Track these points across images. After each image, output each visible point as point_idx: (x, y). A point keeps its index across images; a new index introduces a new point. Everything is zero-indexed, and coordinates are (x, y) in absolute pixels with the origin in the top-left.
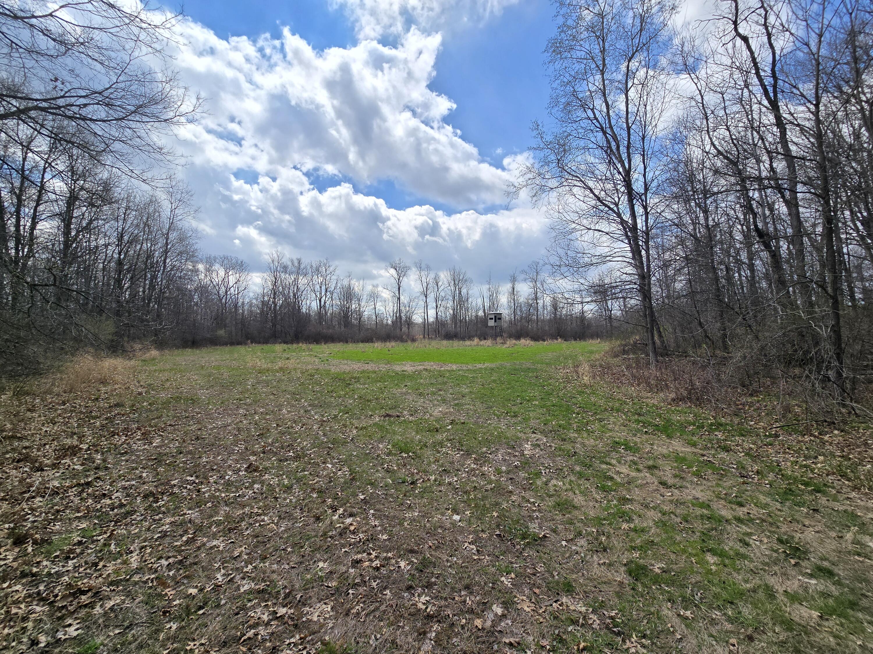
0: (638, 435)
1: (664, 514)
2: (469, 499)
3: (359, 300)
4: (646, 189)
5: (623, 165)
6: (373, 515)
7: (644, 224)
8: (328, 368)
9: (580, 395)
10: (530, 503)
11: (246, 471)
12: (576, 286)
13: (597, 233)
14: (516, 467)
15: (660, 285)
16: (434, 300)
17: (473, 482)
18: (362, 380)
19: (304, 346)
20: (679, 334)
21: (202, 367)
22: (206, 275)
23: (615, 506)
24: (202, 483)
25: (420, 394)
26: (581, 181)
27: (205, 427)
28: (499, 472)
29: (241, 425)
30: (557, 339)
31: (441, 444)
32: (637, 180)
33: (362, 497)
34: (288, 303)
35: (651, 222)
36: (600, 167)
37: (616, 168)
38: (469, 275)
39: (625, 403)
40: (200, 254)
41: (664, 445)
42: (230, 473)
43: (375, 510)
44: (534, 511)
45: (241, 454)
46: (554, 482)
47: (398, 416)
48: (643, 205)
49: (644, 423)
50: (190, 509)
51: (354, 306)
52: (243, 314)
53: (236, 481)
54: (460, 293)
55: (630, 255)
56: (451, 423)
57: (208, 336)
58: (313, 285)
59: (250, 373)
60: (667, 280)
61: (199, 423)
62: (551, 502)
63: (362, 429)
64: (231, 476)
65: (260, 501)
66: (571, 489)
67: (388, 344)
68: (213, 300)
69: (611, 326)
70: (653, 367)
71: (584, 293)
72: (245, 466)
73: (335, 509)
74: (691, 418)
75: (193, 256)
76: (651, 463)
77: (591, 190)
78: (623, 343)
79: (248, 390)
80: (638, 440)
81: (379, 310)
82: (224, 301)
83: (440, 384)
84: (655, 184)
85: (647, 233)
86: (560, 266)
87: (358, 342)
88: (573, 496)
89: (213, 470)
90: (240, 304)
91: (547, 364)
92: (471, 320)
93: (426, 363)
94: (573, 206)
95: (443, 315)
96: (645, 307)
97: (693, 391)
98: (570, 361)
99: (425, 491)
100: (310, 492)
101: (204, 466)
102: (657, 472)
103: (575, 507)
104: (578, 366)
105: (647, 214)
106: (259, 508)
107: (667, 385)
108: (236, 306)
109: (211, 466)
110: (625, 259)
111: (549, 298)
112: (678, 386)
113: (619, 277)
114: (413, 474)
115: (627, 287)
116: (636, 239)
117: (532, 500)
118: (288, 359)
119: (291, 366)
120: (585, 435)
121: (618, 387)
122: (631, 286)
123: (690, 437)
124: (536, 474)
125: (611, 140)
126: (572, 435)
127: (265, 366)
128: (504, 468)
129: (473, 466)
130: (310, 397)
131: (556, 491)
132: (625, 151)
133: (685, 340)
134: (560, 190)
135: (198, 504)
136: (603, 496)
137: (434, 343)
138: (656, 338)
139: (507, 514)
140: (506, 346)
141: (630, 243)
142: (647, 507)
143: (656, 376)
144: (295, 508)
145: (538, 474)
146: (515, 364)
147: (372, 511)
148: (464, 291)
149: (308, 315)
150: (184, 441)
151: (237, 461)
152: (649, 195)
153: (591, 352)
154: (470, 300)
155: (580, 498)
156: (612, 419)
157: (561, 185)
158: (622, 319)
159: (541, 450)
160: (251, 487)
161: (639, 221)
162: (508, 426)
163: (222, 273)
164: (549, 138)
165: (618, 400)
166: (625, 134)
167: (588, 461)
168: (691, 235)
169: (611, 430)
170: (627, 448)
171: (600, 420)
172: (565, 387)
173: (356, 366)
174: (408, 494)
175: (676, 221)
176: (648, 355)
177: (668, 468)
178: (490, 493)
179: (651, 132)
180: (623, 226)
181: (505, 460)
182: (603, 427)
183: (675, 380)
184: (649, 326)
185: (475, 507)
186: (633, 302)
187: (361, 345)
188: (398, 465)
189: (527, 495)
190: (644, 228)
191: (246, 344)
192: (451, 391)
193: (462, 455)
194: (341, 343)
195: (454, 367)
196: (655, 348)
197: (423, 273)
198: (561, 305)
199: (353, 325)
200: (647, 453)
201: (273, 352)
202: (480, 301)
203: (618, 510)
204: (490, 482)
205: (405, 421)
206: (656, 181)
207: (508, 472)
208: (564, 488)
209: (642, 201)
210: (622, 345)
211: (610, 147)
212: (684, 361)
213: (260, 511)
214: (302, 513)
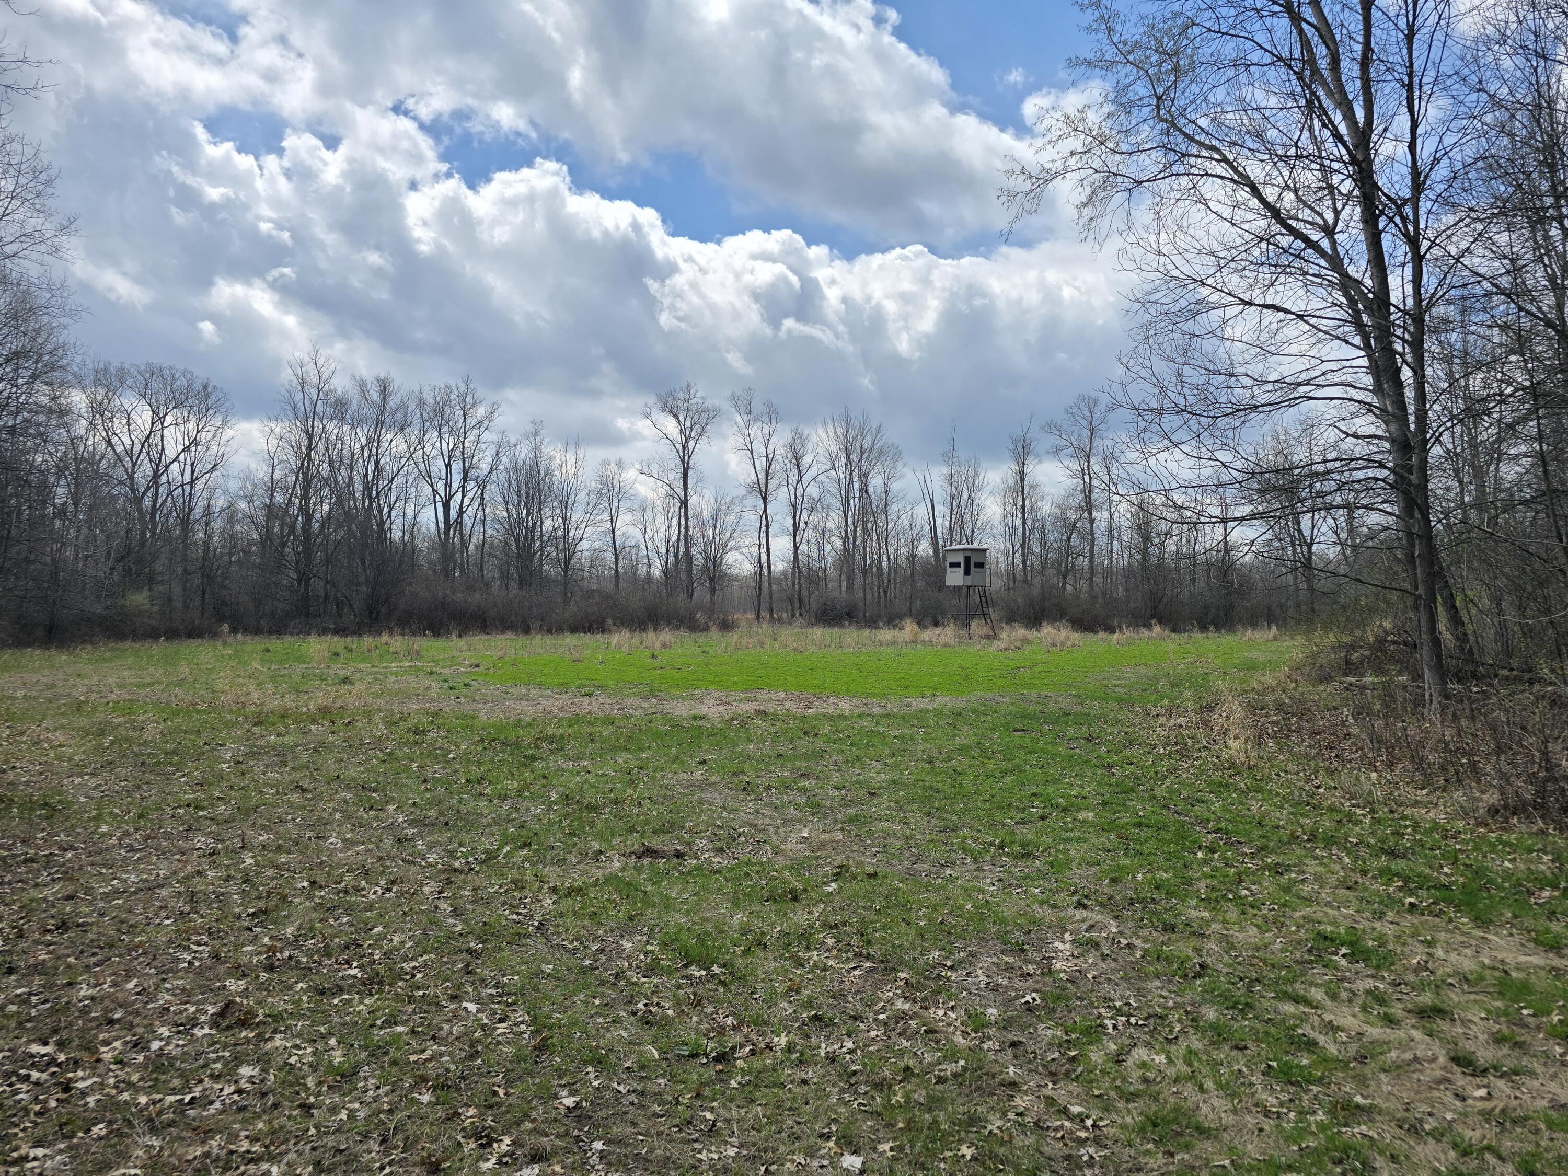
0: (1390, 915)
1: (1465, 1153)
2: (888, 1106)
3: (564, 505)
4: (1418, 186)
5: (1349, 116)
6: (602, 1156)
7: (1409, 288)
8: (468, 708)
9: (1218, 794)
10: (1071, 1118)
11: (214, 1024)
12: (1207, 472)
13: (1271, 317)
14: (1029, 1008)
15: (1457, 471)
16: (788, 509)
17: (902, 1053)
18: (572, 747)
19: (397, 642)
20: (1511, 616)
21: (79, 706)
22: (92, 425)
23: (1322, 1127)
24: (77, 1063)
25: (746, 788)
26: (1225, 160)
27: (88, 891)
28: (977, 1023)
29: (198, 885)
30: (1149, 627)
31: (806, 938)
32: (1391, 159)
33: (569, 1102)
34: (347, 514)
35: (1430, 281)
36: (1280, 119)
37: (1328, 124)
38: (890, 436)
39: (1350, 817)
40: (75, 361)
41: (1464, 945)
42: (164, 1031)
43: (608, 1142)
44: (1082, 1142)
45: (200, 972)
46: (1140, 1054)
47: (679, 855)
48: (1406, 235)
49: (1407, 880)
50: (38, 1144)
51: (548, 524)
52: (206, 544)
53: (184, 1057)
54: (864, 489)
55: (1367, 380)
56: (837, 877)
57: (99, 609)
58: (426, 458)
59: (229, 725)
60: (1475, 456)
61: (67, 877)
62: (1131, 1115)
63: (570, 892)
64: (168, 1042)
65: (258, 1116)
66: (1192, 1077)
67: (650, 636)
68: (114, 499)
69: (1311, 589)
70: (1432, 712)
71: (1230, 492)
72: (211, 1010)
73: (486, 1140)
74: (1545, 864)
75: (53, 367)
76: (1427, 999)
77: (1255, 191)
78: (1346, 639)
79: (221, 776)
80: (1389, 931)
81: (626, 536)
82: (147, 502)
83: (806, 757)
84: (1442, 171)
85: (1417, 316)
86: (1160, 413)
87: (560, 630)
88: (1198, 1097)
89: (111, 1022)
90: (198, 512)
91: (1120, 701)
92: (895, 569)
93: (763, 695)
94: (1200, 234)
95: (815, 554)
96: (1410, 534)
97: (1550, 787)
98: (1188, 693)
99: (758, 1080)
100: (412, 1088)
101: (85, 1011)
102: (1444, 1026)
103: (1202, 1132)
104: (1210, 709)
105: (1418, 259)
106: (253, 1139)
107: (1473, 766)
108: (185, 521)
109: (107, 1011)
110: (1352, 393)
111: (1124, 506)
112: (1506, 768)
113: (1335, 446)
114: (722, 1031)
115: (1359, 475)
116: (1385, 333)
117: (1076, 1109)
118: (346, 680)
119: (352, 702)
120: (1233, 914)
121: (1331, 772)
122: (1370, 473)
123: (1543, 921)
124: (1087, 1031)
125: (1315, 40)
126: (1194, 914)
127: (274, 704)
128: (992, 1012)
129: (900, 1005)
130: (413, 798)
131: (1145, 1080)
132: (1356, 71)
133: (1528, 632)
134: (1164, 185)
135: (65, 1130)
136: (1285, 1097)
137: (787, 634)
138: (1443, 625)
139: (1002, 1151)
140: (997, 644)
141: (1367, 346)
142: (1415, 1130)
143: (1442, 740)
144: (366, 1136)
145: (1095, 1032)
146: (1024, 699)
147: (598, 1145)
148: (876, 483)
149: (408, 550)
150: (21, 935)
151: (186, 995)
152: (1425, 205)
153: (1252, 667)
154: (893, 508)
155: (1216, 1102)
156: (1312, 867)
157: (1168, 172)
158: (1343, 569)
159: (1104, 957)
160: (228, 1074)
161: (1393, 280)
162: (1006, 886)
163: (143, 417)
164: (1131, 31)
165: (1331, 809)
166: (1355, 23)
167: (1239, 992)
168: (1549, 324)
169: (1308, 901)
170: (1358, 954)
171: (1278, 870)
172: (1173, 771)
173: (553, 703)
174: (707, 1092)
175: (1505, 282)
176: (1418, 677)
177: (1476, 1015)
178: (950, 1086)
179: (1434, 19)
180: (1346, 295)
181: (995, 989)
182: (1287, 889)
183: (1499, 751)
184: (1421, 591)
185: (908, 1128)
186: (1374, 518)
187: (570, 640)
188: (678, 1003)
189: (1062, 1092)
190: (1410, 302)
191: (214, 635)
192: (836, 778)
193: (871, 971)
194: (510, 635)
195: (845, 707)
196: (1439, 657)
197: (755, 430)
198: (1163, 527)
199: (546, 581)
200: (1417, 969)
201: (300, 659)
202: (922, 512)
203: (1331, 1139)
204: (953, 1056)
205: (699, 868)
206: (1445, 162)
207: (1006, 1024)
208: (1171, 1072)
209: (1404, 219)
210: (1342, 646)
211: (1310, 61)
212: (1526, 697)
213: (256, 1148)
214: (386, 1153)
